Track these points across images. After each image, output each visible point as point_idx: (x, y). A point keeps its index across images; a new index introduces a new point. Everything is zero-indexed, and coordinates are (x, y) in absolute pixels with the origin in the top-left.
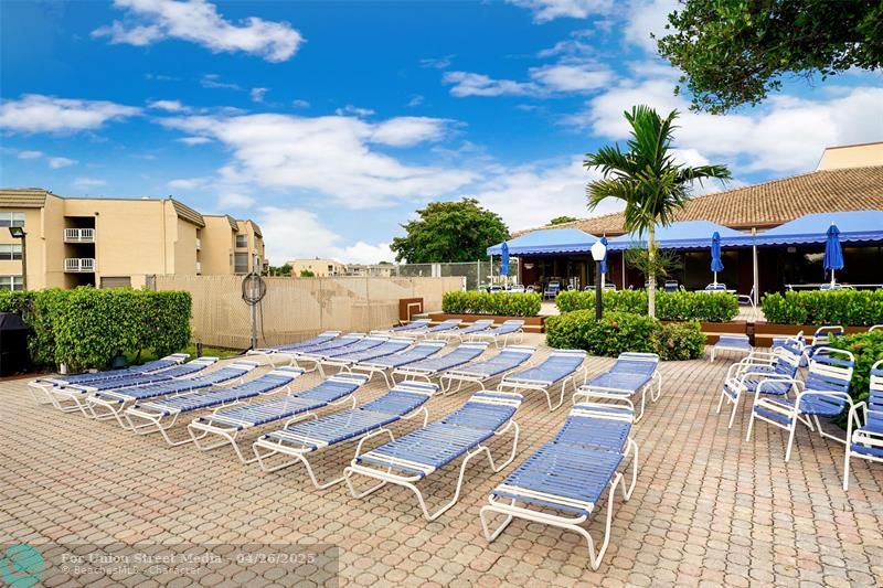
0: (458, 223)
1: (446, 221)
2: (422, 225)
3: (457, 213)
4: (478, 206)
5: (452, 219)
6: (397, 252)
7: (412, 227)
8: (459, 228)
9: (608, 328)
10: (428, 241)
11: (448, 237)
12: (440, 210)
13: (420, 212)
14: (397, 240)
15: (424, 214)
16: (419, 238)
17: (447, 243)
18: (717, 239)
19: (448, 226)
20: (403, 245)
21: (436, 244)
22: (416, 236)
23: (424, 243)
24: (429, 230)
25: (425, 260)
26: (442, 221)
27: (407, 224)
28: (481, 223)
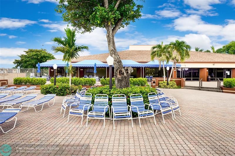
0: (39, 56)
1: (34, 55)
2: (26, 56)
3: (39, 53)
4: (46, 51)
5: (37, 55)
6: (16, 64)
7: (22, 56)
8: (39, 58)
9: (55, 88)
10: (27, 61)
11: (35, 60)
12: (33, 51)
13: (25, 52)
14: (16, 60)
15: (27, 52)
16: (24, 60)
17: (34, 62)
18: (95, 65)
19: (35, 57)
20: (18, 62)
21: (30, 62)
22: (23, 59)
23: (26, 62)
24: (28, 58)
25: (26, 67)
26: (33, 55)
27: (20, 55)
28: (47, 56)
